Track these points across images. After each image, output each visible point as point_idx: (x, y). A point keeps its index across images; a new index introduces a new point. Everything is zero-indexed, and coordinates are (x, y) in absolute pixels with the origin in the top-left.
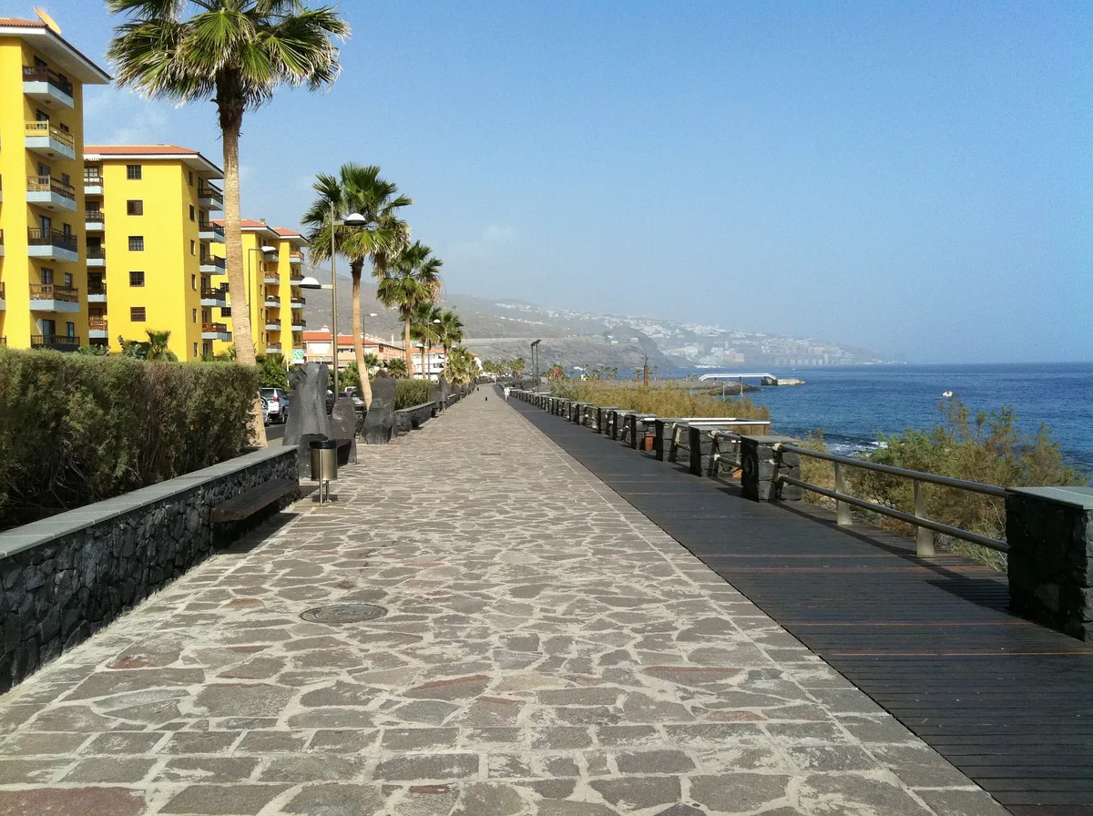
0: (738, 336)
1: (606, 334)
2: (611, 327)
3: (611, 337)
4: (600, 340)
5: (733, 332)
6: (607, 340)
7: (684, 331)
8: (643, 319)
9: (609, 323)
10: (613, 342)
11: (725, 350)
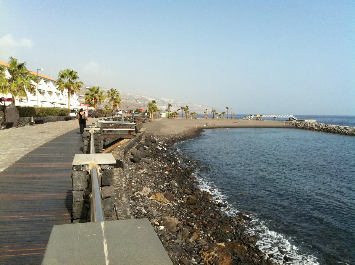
0: (179, 103)
1: (136, 100)
2: (137, 98)
3: (138, 101)
4: (135, 102)
5: (177, 102)
6: (137, 102)
7: (162, 101)
8: (147, 96)
9: (136, 96)
10: (139, 103)
11: (175, 107)
